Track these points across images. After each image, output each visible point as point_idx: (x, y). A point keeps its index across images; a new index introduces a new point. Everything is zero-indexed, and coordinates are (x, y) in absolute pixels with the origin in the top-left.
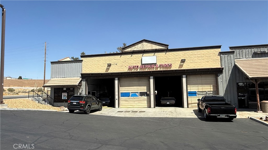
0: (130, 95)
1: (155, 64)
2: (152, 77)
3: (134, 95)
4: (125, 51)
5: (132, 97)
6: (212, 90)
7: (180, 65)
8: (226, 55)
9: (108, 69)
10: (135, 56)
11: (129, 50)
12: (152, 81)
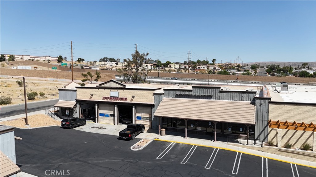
0: (105, 115)
1: (118, 97)
2: (116, 106)
3: (107, 115)
4: (101, 86)
5: (106, 117)
6: (149, 117)
7: (131, 99)
8: (157, 96)
9: (91, 98)
10: (106, 90)
11: (103, 86)
12: (116, 108)
